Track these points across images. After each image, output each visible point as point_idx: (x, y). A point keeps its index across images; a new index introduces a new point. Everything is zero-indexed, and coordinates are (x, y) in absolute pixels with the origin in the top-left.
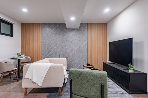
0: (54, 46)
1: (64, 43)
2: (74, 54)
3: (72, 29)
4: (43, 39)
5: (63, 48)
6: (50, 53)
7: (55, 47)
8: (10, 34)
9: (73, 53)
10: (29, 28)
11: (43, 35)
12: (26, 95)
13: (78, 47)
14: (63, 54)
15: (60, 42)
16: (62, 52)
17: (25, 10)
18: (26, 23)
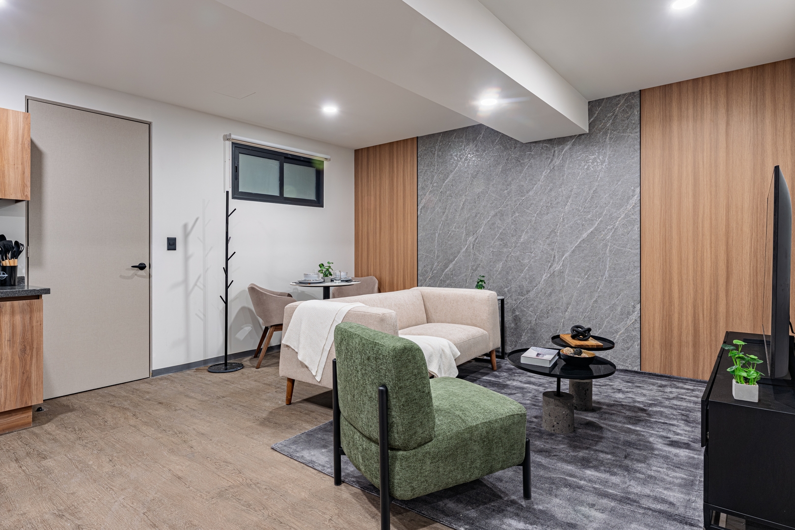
0: (468, 235)
1: (510, 220)
2: (561, 272)
3: (550, 141)
4: (424, 207)
5: (506, 245)
6: (451, 266)
7: (471, 239)
8: (313, 197)
9: (557, 267)
10: (378, 165)
11: (423, 188)
12: (289, 402)
13: (585, 235)
14: (508, 273)
15: (492, 213)
16: (500, 266)
17: (330, 110)
18: (368, 148)
